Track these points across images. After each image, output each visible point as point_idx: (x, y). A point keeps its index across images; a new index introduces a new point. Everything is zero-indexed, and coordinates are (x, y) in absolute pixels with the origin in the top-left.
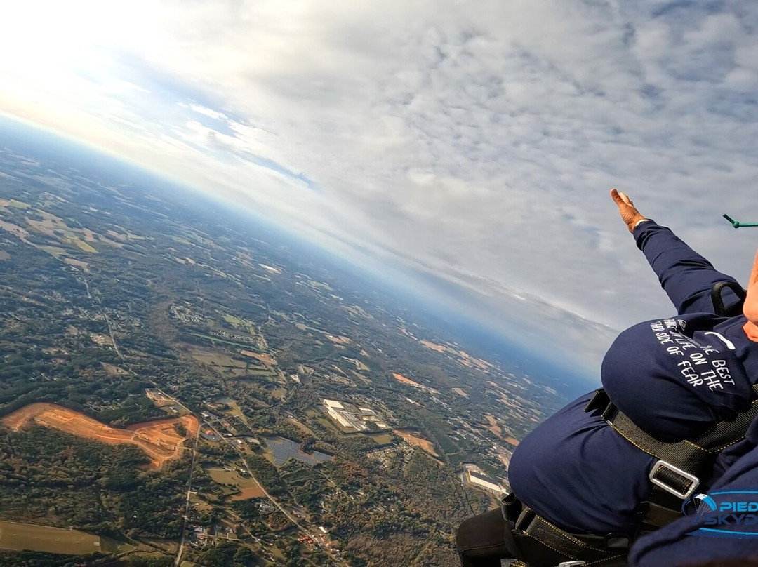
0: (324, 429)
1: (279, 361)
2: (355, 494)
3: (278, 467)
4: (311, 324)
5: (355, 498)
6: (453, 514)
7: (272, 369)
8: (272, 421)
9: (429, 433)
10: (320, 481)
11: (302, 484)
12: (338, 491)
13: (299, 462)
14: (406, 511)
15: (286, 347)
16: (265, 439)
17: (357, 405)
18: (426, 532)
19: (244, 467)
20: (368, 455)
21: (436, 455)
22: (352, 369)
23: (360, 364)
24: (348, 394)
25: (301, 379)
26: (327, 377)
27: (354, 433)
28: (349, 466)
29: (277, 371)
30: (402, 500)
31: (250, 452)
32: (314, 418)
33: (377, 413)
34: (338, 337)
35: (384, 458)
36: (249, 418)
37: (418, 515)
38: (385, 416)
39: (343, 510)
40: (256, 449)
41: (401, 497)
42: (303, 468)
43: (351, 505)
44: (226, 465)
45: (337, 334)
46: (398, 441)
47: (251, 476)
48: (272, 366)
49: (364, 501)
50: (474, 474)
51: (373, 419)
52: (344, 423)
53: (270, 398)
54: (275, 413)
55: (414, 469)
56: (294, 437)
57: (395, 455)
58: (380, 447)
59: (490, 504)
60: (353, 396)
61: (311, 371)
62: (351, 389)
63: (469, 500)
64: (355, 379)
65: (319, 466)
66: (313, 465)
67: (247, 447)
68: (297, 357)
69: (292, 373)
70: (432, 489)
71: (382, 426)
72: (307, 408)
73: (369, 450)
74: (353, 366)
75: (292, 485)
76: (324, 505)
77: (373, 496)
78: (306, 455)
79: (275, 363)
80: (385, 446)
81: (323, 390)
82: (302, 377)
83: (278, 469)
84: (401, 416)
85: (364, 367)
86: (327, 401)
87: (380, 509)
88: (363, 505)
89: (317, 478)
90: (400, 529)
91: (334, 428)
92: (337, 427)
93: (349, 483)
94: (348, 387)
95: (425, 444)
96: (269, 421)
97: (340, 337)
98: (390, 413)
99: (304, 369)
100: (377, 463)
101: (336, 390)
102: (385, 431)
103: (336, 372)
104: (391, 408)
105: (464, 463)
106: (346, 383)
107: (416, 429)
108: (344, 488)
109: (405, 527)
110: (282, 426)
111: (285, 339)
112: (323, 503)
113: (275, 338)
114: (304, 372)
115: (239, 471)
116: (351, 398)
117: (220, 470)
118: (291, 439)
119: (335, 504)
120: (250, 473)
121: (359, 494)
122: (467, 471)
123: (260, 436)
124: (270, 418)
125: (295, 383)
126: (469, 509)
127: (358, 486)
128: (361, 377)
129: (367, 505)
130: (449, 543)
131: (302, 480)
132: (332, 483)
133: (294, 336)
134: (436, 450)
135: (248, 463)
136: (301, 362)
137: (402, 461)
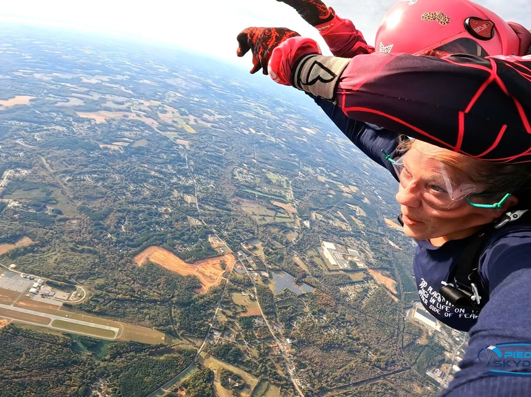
0: (316, 266)
1: (298, 210)
2: (319, 318)
3: (275, 294)
4: (329, 176)
5: (319, 321)
6: (385, 342)
7: (292, 216)
8: (282, 259)
9: (397, 273)
10: (300, 306)
11: (286, 308)
12: (309, 315)
13: (290, 292)
14: (350, 335)
15: (306, 198)
16: (273, 273)
17: (347, 246)
18: (357, 352)
19: (254, 293)
20: (341, 289)
21: (395, 292)
22: (352, 214)
23: (359, 211)
24: (342, 236)
25: (310, 225)
26: (331, 222)
27: (337, 271)
28: (323, 298)
29: (295, 218)
30: (352, 326)
31: (260, 282)
32: (312, 257)
33: (360, 253)
34: (348, 187)
35: (351, 292)
36: (267, 256)
37: (358, 339)
38: (366, 257)
39: (306, 330)
40: (265, 280)
41: (352, 324)
42: (292, 296)
43: (313, 327)
44: (244, 291)
45: (347, 184)
46: (369, 278)
47: (256, 300)
48: (293, 214)
49: (323, 324)
50: (419, 311)
51: (355, 259)
52: (333, 262)
53: (284, 241)
54: (285, 253)
55: (373, 304)
56: (292, 271)
57: (361, 290)
58: (352, 283)
59: (420, 336)
60: (346, 239)
61: (320, 217)
62: (345, 233)
63: (405, 331)
64: (352, 223)
65: (303, 295)
66: (298, 295)
67: (260, 278)
68: (313, 206)
69: (305, 220)
70: (378, 320)
71: (361, 265)
72: (309, 249)
73: (343, 285)
74: (353, 212)
75: (280, 308)
76: (296, 324)
77: (332, 321)
78: (296, 286)
79: (295, 211)
80: (357, 282)
81: (325, 234)
82: (312, 223)
83: (274, 296)
84: (378, 258)
85: (363, 213)
86: (324, 243)
87: (333, 331)
88: (321, 327)
89: (298, 304)
90: (340, 347)
91: (324, 266)
92: (326, 265)
93: (318, 311)
94: (344, 231)
95: (390, 283)
96: (279, 260)
97: (350, 186)
98: (371, 254)
99: (316, 215)
100: (346, 295)
101: (334, 234)
102: (362, 270)
103: (339, 218)
104: (373, 250)
105: (415, 301)
106: (344, 227)
107: (387, 269)
108: (314, 314)
109: (344, 346)
110: (286, 264)
111: (307, 190)
112: (295, 323)
113: (300, 190)
114: (314, 218)
115: (250, 296)
116: (344, 240)
117: (239, 294)
118: (290, 274)
119: (303, 325)
120: (256, 297)
121: (322, 318)
122: (415, 308)
123: (270, 271)
124: (281, 257)
125: (305, 228)
126: (400, 339)
127: (324, 312)
128: (357, 221)
129: (325, 327)
130: (371, 362)
131: (287, 305)
132: (307, 309)
133: (315, 188)
134: (397, 288)
135: (257, 290)
136: (314, 210)
137: (366, 295)
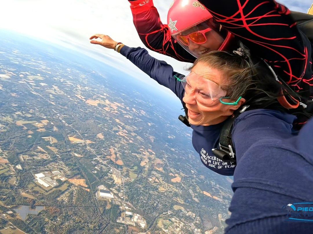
0: (37, 192)
1: (9, 159)
2: (56, 221)
3: (24, 220)
4: (25, 118)
5: (57, 223)
7: (6, 166)
9: (84, 174)
10: (42, 220)
11: (35, 224)
12: (50, 221)
13: (31, 215)
14: (75, 221)
16: (14, 209)
17: (50, 171)
18: (83, 228)
19: (11, 225)
20: (58, 199)
21: (87, 186)
23: (52, 139)
24: (46, 165)
26: (35, 157)
27: (51, 189)
28: (51, 210)
29: (9, 167)
30: (74, 216)
31: (10, 218)
32: (32, 188)
33: (60, 172)
35: (64, 198)
36: (4, 202)
38: (65, 172)
39: (54, 230)
40: (12, 215)
41: (73, 215)
42: (34, 217)
43: (56, 227)
44: (5, 227)
45: (40, 120)
46: (70, 185)
47: (16, 228)
48: (6, 164)
49: (60, 223)
50: (101, 191)
51: (59, 177)
52: (46, 185)
53: (9, 186)
54: (13, 194)
55: (78, 199)
57: (69, 194)
58: (63, 192)
59: (106, 205)
60: (49, 165)
61: (26, 157)
63: (99, 206)
65: (40, 213)
66: (37, 214)
67: (8, 216)
68: (18, 151)
69: (16, 164)
70: (85, 207)
71: (63, 179)
72: (28, 184)
73: (59, 196)
74: (48, 143)
75: (32, 226)
76: (47, 230)
77: (63, 219)
78: (33, 210)
79: (7, 161)
80: (65, 191)
81: (34, 168)
82: (22, 165)
83: (24, 221)
84: (71, 169)
85: (54, 141)
86: (36, 175)
87: (66, 224)
88: (59, 225)
89: (41, 219)
91: (42, 190)
92: (43, 189)
93: (53, 217)
94: (46, 160)
95: (82, 182)
96: (13, 200)
97: (42, 121)
98: (67, 169)
99: (23, 157)
100: (63, 201)
101: (40, 166)
102: (65, 182)
103: (40, 151)
104: (67, 165)
105: (97, 187)
106: (45, 157)
107: (78, 174)
108: (52, 220)
109: (76, 228)
110: (19, 201)
112: (46, 229)
114: (23, 160)
115: (11, 228)
116: (48, 167)
117: (3, 230)
118: (24, 205)
119: (50, 228)
120: (15, 227)
121: (58, 220)
122: (99, 190)
123: (12, 209)
124: (13, 198)
125: (20, 170)
126: (99, 211)
127: (57, 217)
128: (53, 149)
129: (62, 224)
130: (92, 229)
131: (35, 223)
132: (47, 220)
134: (87, 183)
135: (13, 223)
136: (20, 153)
137: (73, 196)
